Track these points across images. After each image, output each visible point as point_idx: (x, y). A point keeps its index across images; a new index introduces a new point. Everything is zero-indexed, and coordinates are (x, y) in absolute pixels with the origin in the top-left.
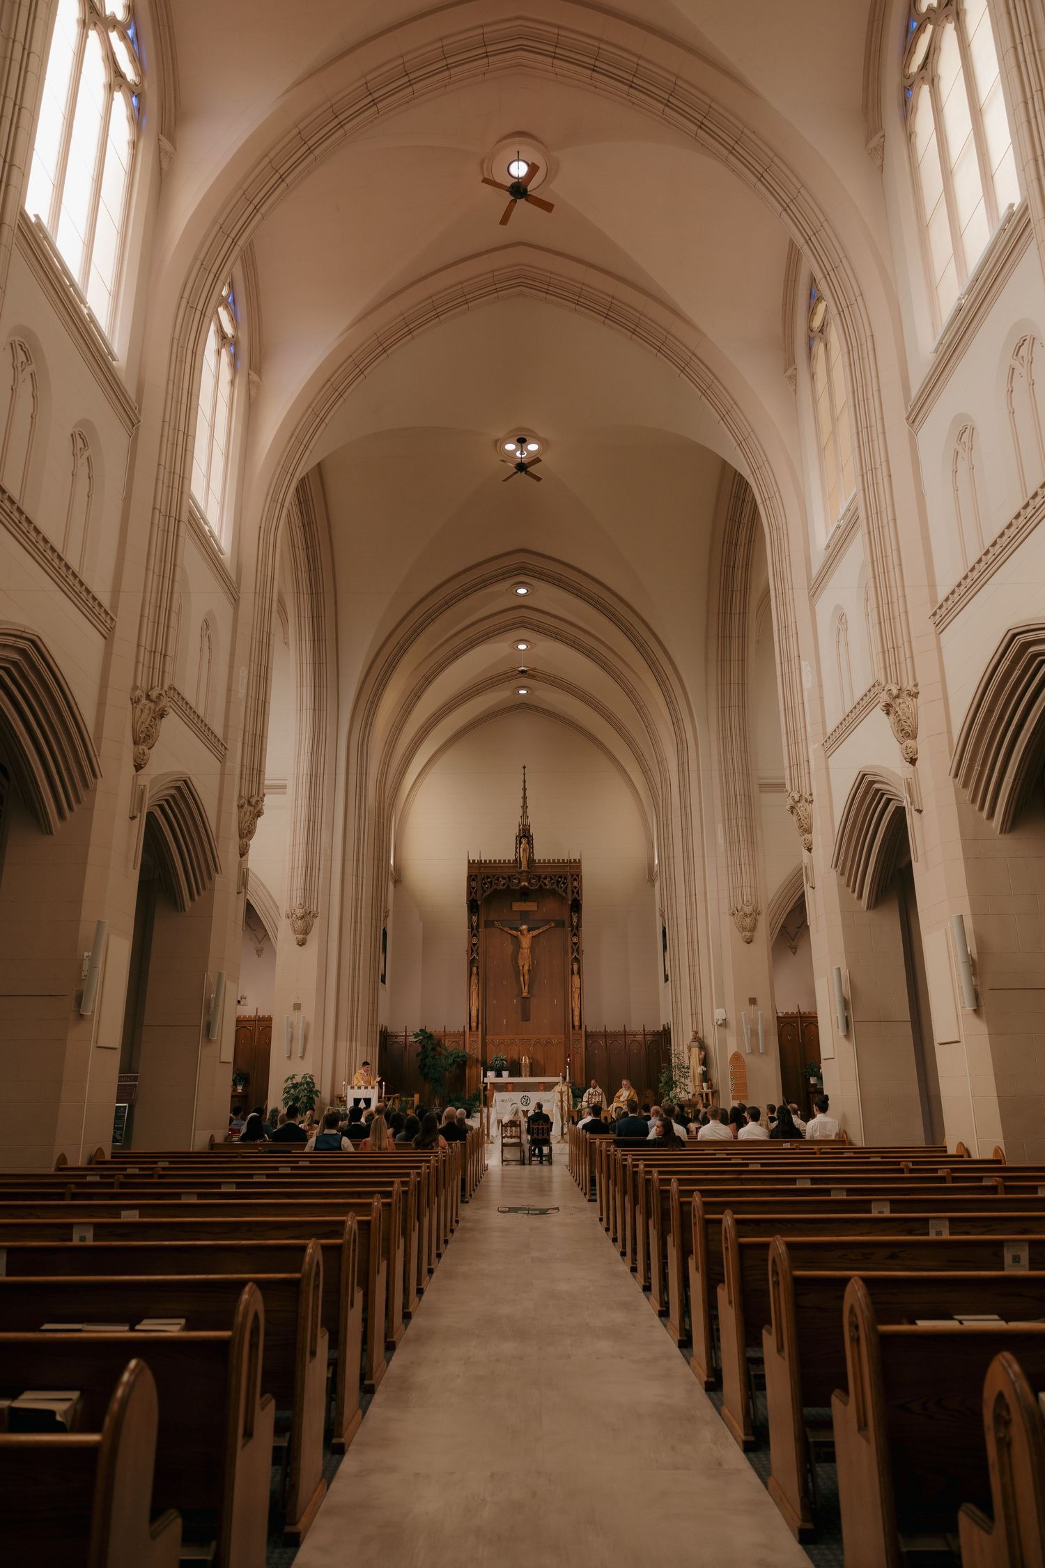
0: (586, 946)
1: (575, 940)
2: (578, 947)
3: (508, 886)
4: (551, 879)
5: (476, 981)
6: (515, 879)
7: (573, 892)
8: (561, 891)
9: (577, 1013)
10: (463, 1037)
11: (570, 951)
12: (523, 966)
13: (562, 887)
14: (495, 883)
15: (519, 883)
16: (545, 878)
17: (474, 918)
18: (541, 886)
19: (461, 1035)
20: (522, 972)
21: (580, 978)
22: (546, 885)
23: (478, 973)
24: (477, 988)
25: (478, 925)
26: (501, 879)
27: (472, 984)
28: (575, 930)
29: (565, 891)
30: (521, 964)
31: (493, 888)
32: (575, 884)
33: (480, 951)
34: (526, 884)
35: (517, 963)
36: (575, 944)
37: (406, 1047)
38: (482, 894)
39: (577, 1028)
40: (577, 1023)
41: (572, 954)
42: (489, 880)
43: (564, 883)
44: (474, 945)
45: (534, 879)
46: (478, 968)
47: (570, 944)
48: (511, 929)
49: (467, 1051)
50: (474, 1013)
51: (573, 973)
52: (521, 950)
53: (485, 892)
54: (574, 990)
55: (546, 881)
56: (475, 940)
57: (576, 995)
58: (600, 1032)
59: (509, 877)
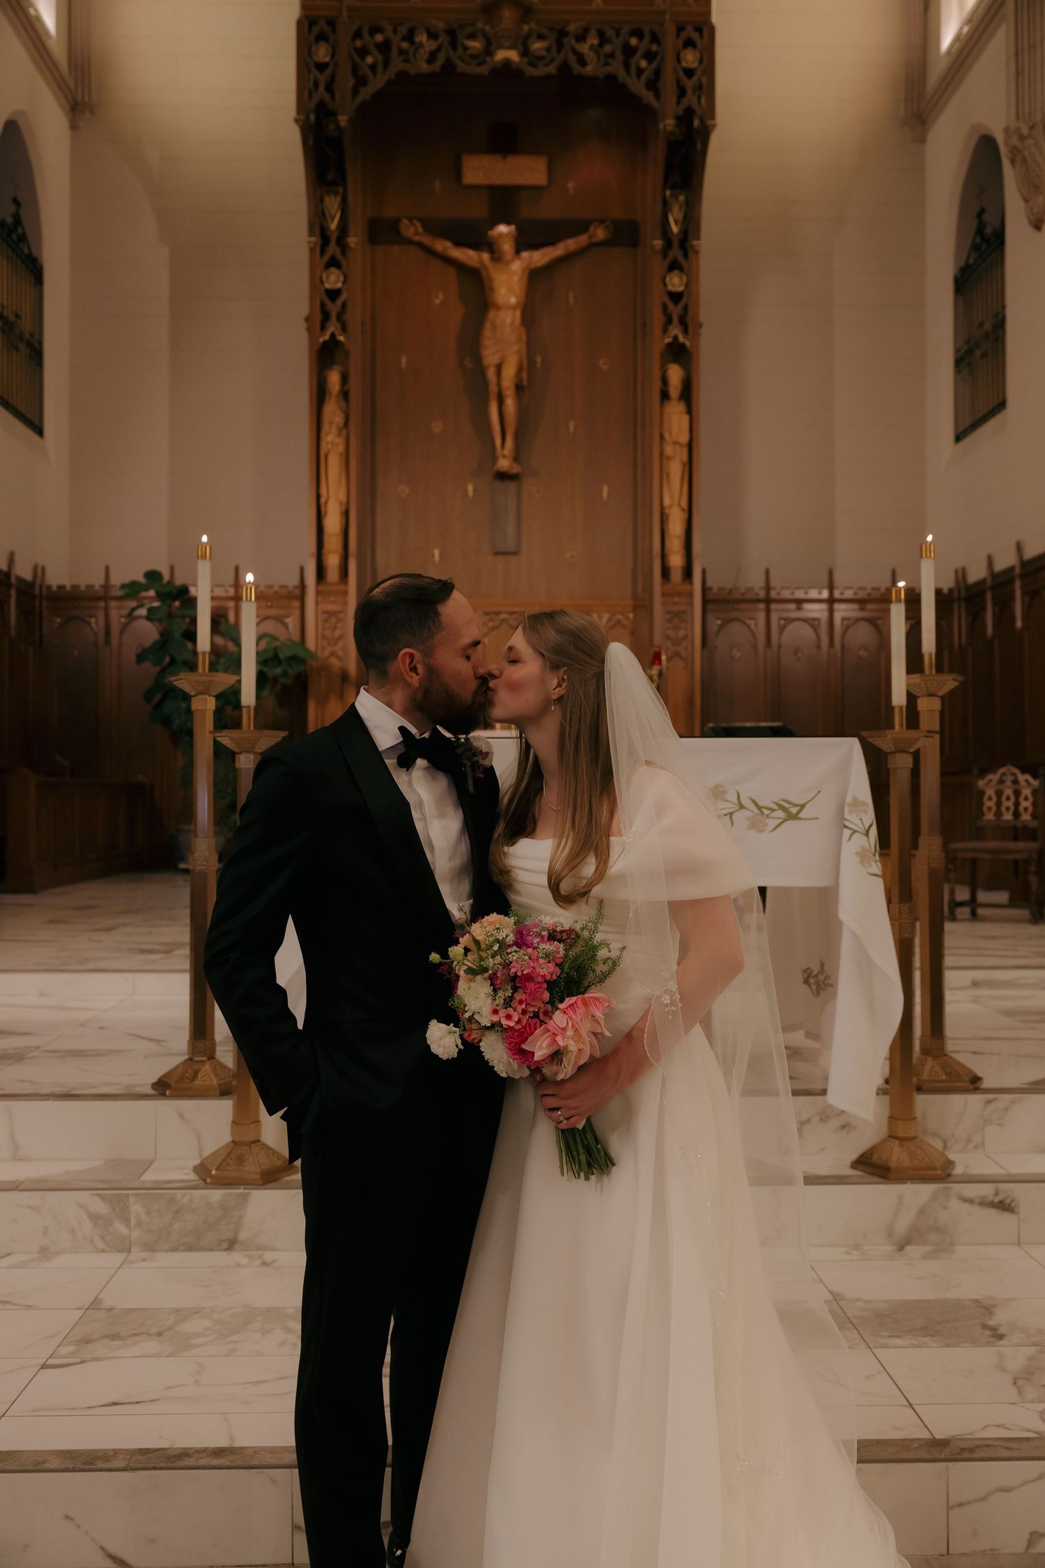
0: (708, 310)
1: (676, 282)
2: (686, 308)
3: (449, 65)
4: (603, 39)
5: (339, 419)
6: (472, 36)
7: (682, 92)
8: (638, 87)
9: (676, 526)
10: (296, 604)
11: (658, 318)
12: (499, 368)
13: (640, 71)
14: (402, 52)
15: (488, 51)
16: (581, 38)
17: (332, 204)
18: (564, 67)
19: (290, 596)
20: (493, 389)
21: (690, 411)
22: (582, 61)
23: (345, 395)
24: (340, 441)
25: (343, 229)
26: (422, 38)
27: (325, 427)
28: (676, 252)
29: (653, 85)
30: (490, 357)
31: (391, 73)
32: (690, 58)
33: (355, 316)
34: (513, 55)
35: (478, 359)
36: (676, 297)
37: (108, 633)
38: (355, 92)
39: (676, 576)
40: (676, 561)
41: (665, 331)
42: (379, 38)
43: (650, 56)
44: (333, 294)
45: (541, 37)
46: (344, 379)
47: (657, 299)
48: (458, 244)
49: (311, 643)
50: (333, 523)
51: (665, 396)
52: (492, 315)
53: (361, 81)
54: (669, 450)
55: (584, 48)
56: (334, 280)
57: (676, 469)
58: (749, 589)
59: (451, 33)
